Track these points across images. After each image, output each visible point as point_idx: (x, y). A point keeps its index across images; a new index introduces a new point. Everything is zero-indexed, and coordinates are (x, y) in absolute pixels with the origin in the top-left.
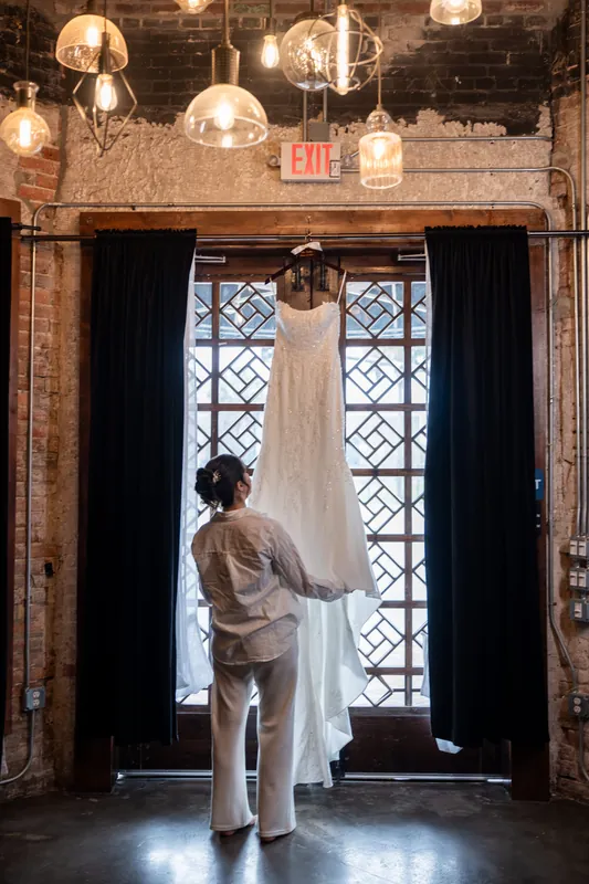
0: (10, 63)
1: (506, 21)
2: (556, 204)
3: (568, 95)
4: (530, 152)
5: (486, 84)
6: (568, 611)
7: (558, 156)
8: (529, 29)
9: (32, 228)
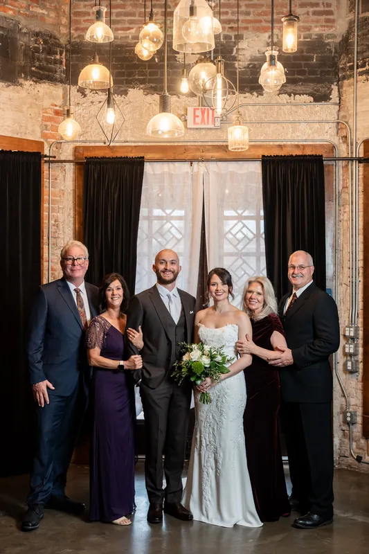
0: (37, 64)
1: (314, 37)
2: (341, 141)
3: (348, 79)
4: (326, 111)
5: (302, 73)
7: (342, 114)
8: (327, 41)
9: (49, 157)
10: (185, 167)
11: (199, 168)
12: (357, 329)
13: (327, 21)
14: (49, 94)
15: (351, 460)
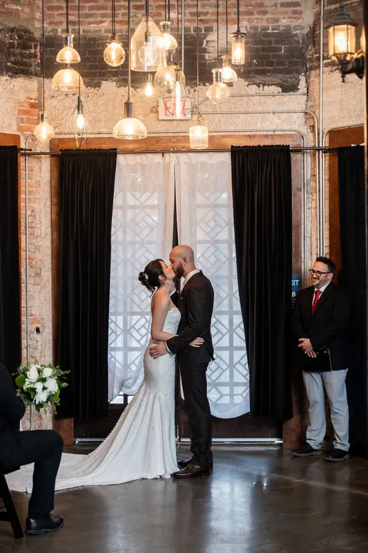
0: (13, 59)
1: (282, 28)
2: (309, 130)
3: (315, 70)
4: (295, 101)
5: (271, 64)
7: (310, 103)
8: (294, 33)
9: (26, 150)
10: (157, 158)
11: (171, 158)
13: (295, 12)
14: (24, 87)
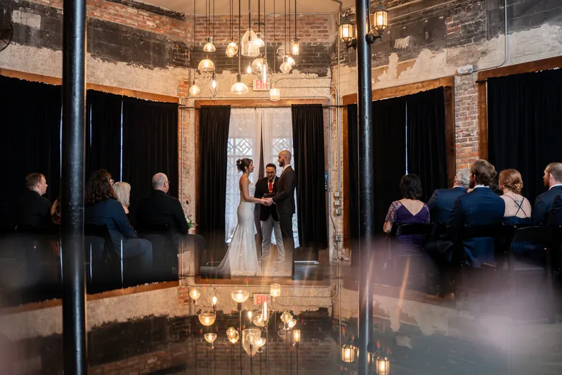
0: (176, 58)
1: (318, 44)
2: (332, 97)
3: (335, 65)
4: (325, 82)
5: (312, 62)
6: (335, 212)
7: (333, 83)
8: (325, 46)
9: (182, 105)
10: (253, 110)
11: (259, 111)
12: (340, 192)
13: (325, 35)
14: (181, 73)
15: (338, 261)
